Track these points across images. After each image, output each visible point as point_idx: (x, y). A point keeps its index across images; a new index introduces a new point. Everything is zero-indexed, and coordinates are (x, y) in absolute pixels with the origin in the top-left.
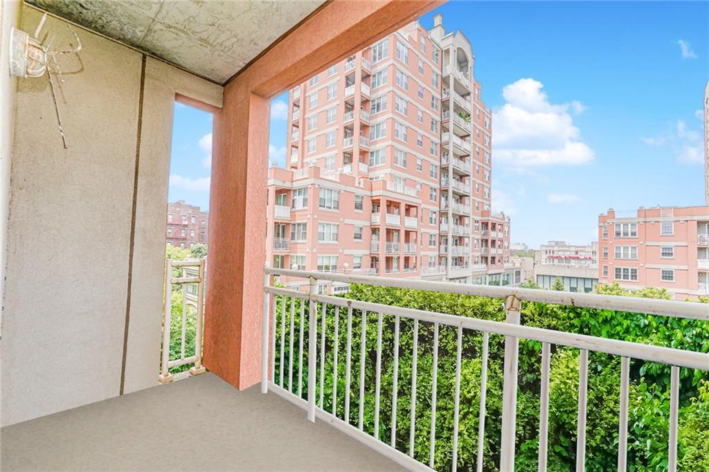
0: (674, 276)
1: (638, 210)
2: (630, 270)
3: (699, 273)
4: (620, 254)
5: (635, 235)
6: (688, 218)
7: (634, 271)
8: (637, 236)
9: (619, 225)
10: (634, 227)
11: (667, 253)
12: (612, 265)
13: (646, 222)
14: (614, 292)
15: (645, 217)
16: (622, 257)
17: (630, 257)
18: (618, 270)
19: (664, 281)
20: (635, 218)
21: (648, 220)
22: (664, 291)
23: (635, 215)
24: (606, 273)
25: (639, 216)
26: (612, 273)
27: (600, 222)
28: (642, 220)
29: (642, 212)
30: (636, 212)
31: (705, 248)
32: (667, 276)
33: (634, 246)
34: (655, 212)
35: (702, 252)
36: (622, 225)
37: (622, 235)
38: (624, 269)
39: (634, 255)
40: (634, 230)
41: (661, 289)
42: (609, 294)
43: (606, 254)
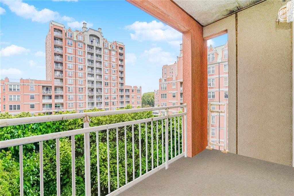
0: (35, 106)
1: (20, 80)
2: (17, 106)
3: (43, 104)
4: (12, 99)
5: (19, 90)
6: (39, 84)
7: (19, 106)
8: (20, 91)
9: (11, 85)
10: (18, 86)
11: (32, 97)
12: (8, 104)
13: (24, 85)
14: (6, 117)
15: (23, 83)
16: (13, 100)
17: (17, 100)
18: (11, 106)
19: (31, 109)
20: (19, 83)
21: (24, 84)
22: (28, 113)
23: (19, 82)
24: (4, 108)
25: (21, 82)
26: (8, 108)
27: (1, 83)
28: (22, 84)
29: (22, 80)
30: (19, 80)
31: (45, 96)
32: (32, 106)
33: (18, 95)
34: (28, 81)
35: (44, 97)
36: (12, 85)
37: (13, 90)
38: (14, 106)
39: (18, 99)
40: (18, 88)
41: (27, 112)
42: (3, 118)
43: (4, 99)
